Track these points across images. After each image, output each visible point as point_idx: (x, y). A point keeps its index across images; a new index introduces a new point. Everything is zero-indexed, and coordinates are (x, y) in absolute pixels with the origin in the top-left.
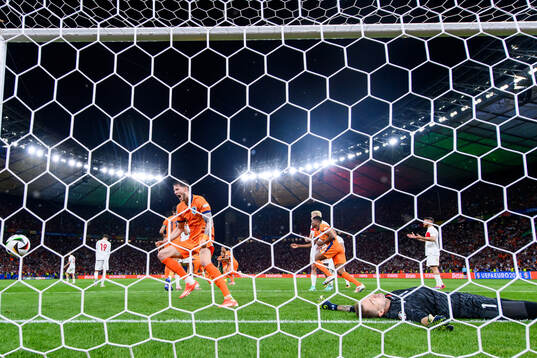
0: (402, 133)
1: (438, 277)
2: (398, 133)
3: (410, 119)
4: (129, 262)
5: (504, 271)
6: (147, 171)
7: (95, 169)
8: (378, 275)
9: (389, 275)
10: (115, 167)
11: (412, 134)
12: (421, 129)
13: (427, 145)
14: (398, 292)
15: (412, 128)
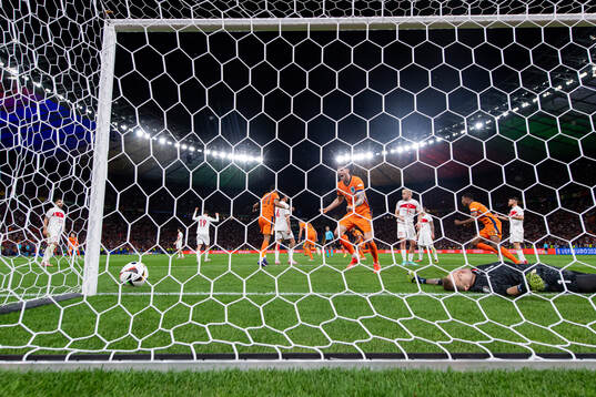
0: (488, 118)
1: (520, 252)
2: (485, 118)
3: (494, 104)
4: (231, 238)
5: (583, 247)
6: (248, 153)
7: (200, 151)
8: (464, 251)
9: (475, 251)
10: (218, 150)
11: (497, 118)
12: (505, 114)
13: (512, 128)
14: (483, 267)
15: (496, 113)
